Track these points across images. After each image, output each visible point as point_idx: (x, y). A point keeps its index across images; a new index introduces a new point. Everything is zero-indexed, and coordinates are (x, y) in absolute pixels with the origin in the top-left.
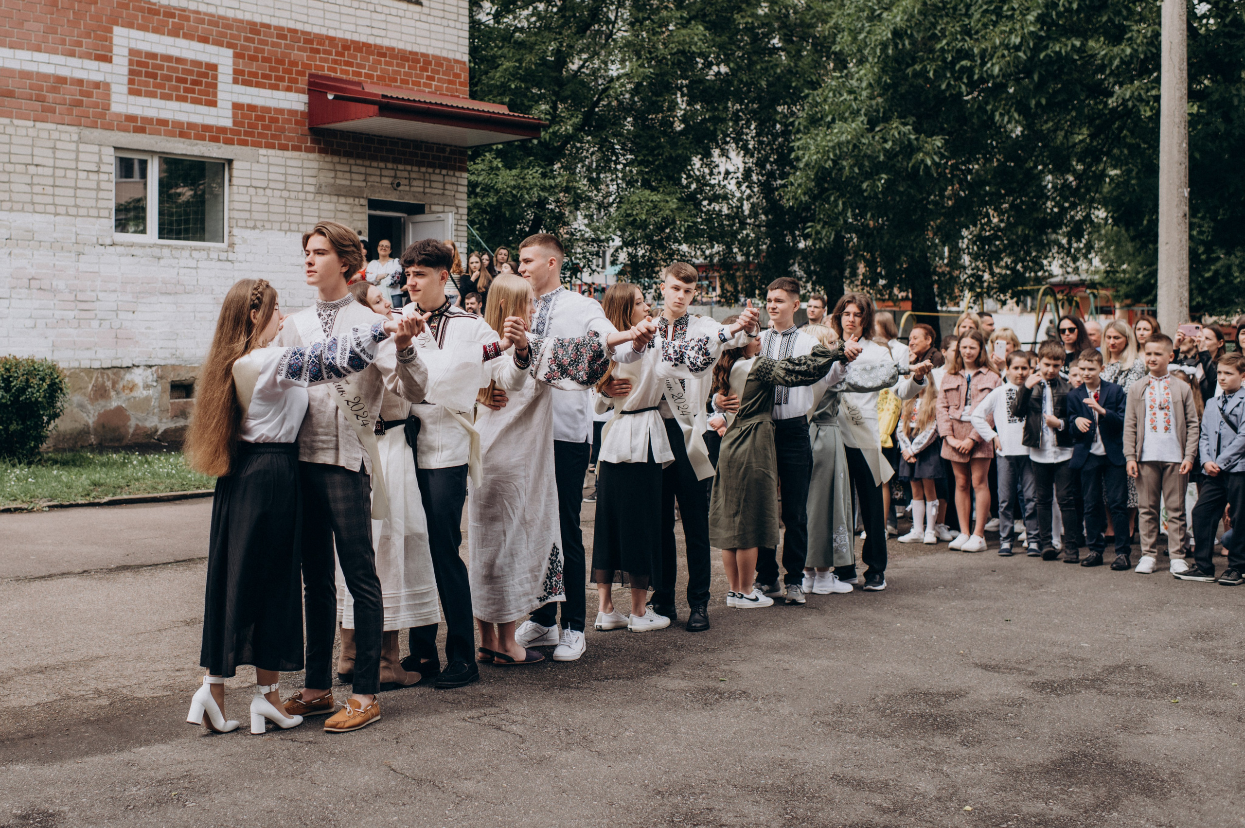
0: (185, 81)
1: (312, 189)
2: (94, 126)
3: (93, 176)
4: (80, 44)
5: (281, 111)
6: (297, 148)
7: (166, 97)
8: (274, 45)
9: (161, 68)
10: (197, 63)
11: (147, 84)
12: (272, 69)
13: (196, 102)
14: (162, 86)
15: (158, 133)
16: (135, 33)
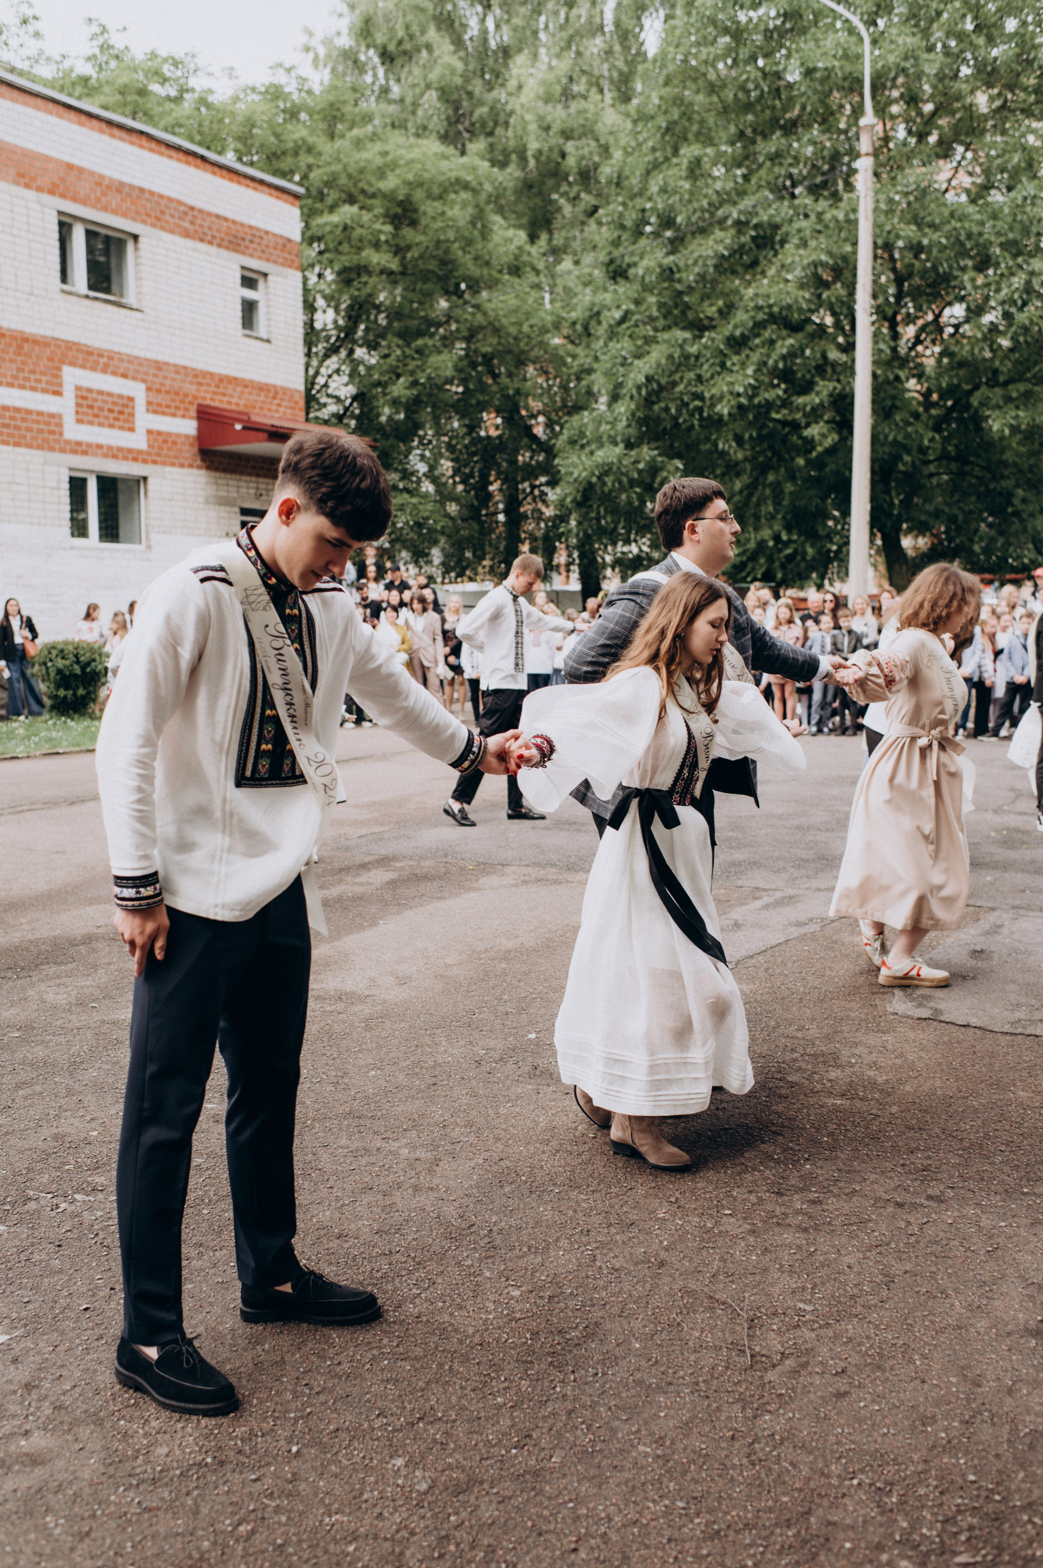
0: (111, 411)
1: (202, 500)
2: (52, 449)
3: (55, 492)
4: (40, 381)
5: (178, 435)
6: (191, 466)
7: (101, 425)
8: (173, 379)
9: (96, 400)
10: (120, 396)
11: (87, 414)
12: (173, 400)
13: (121, 428)
14: (96, 416)
15: (95, 455)
16: (78, 371)
